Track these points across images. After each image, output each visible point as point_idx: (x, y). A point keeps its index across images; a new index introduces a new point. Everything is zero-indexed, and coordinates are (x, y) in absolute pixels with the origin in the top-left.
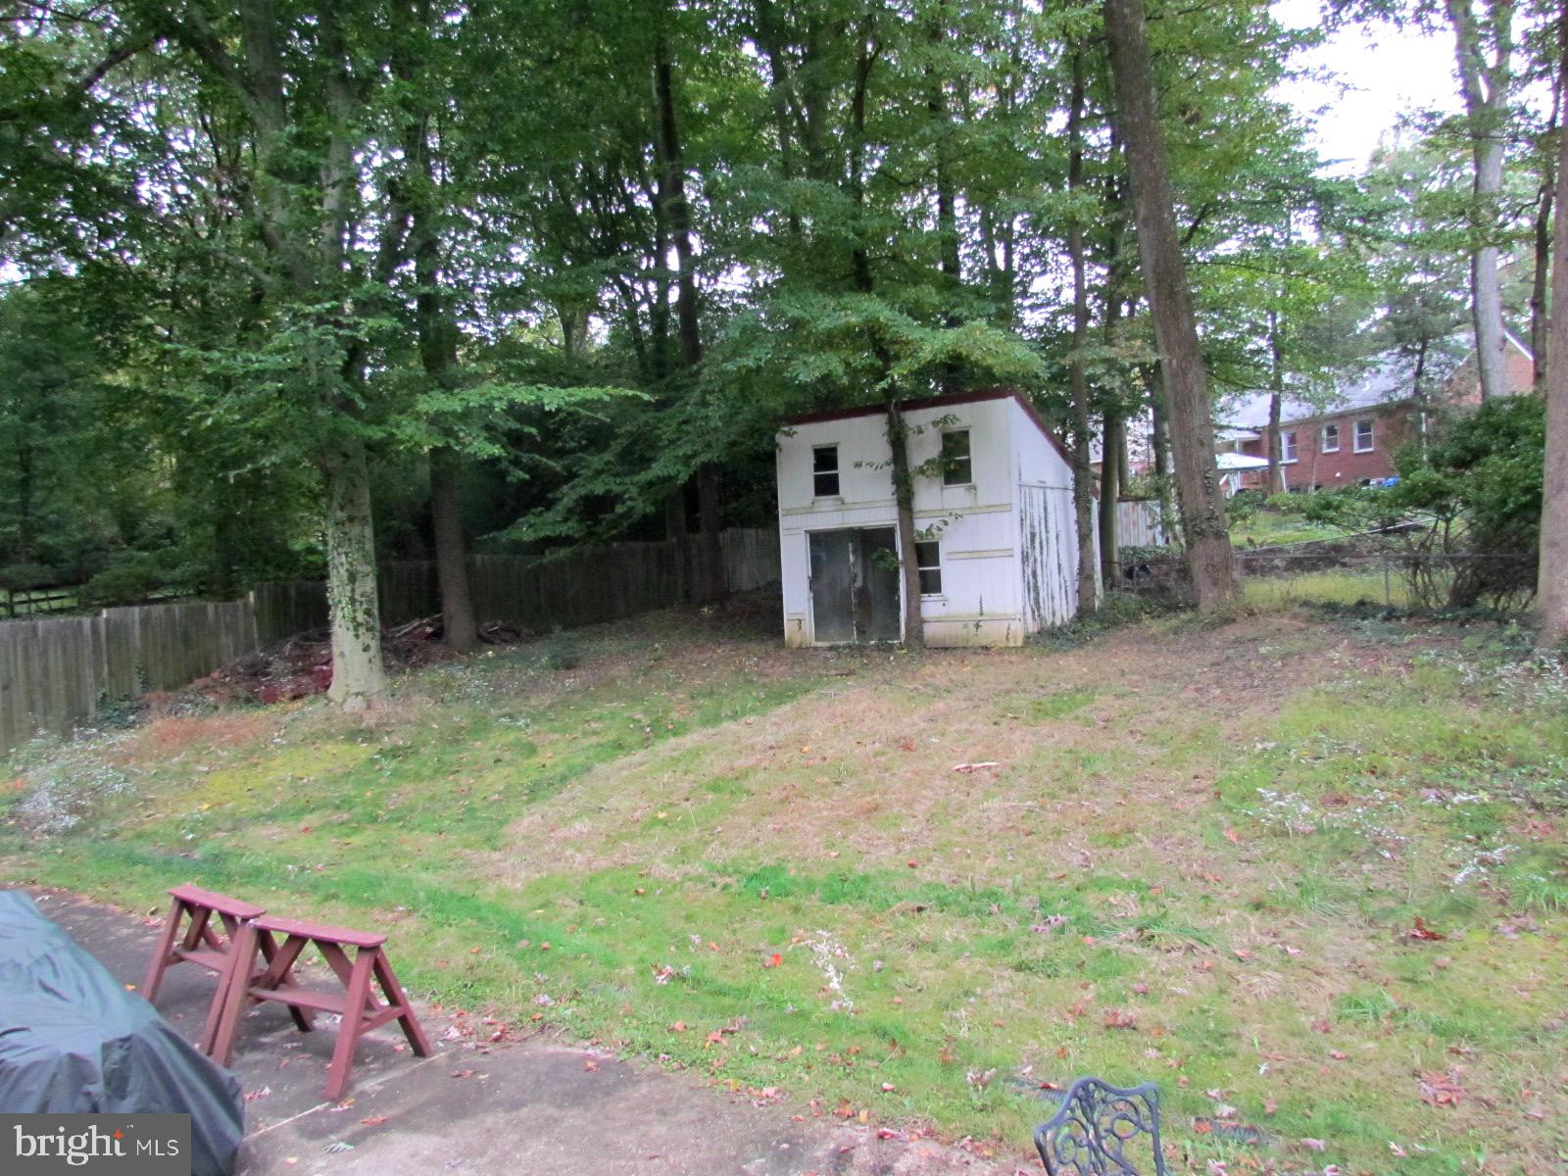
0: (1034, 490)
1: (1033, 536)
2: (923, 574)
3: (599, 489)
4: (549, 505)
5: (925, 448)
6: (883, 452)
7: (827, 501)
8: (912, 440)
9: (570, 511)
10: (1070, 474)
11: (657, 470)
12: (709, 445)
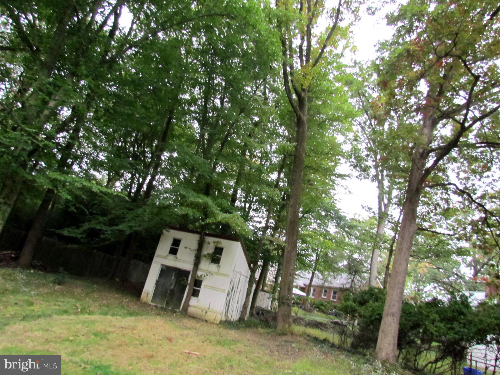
0: (238, 274)
1: (233, 288)
2: (194, 290)
3: (98, 227)
4: (78, 228)
5: (209, 249)
6: (195, 246)
7: (172, 256)
8: (205, 246)
9: (85, 231)
10: (250, 273)
11: (121, 227)
12: (140, 226)
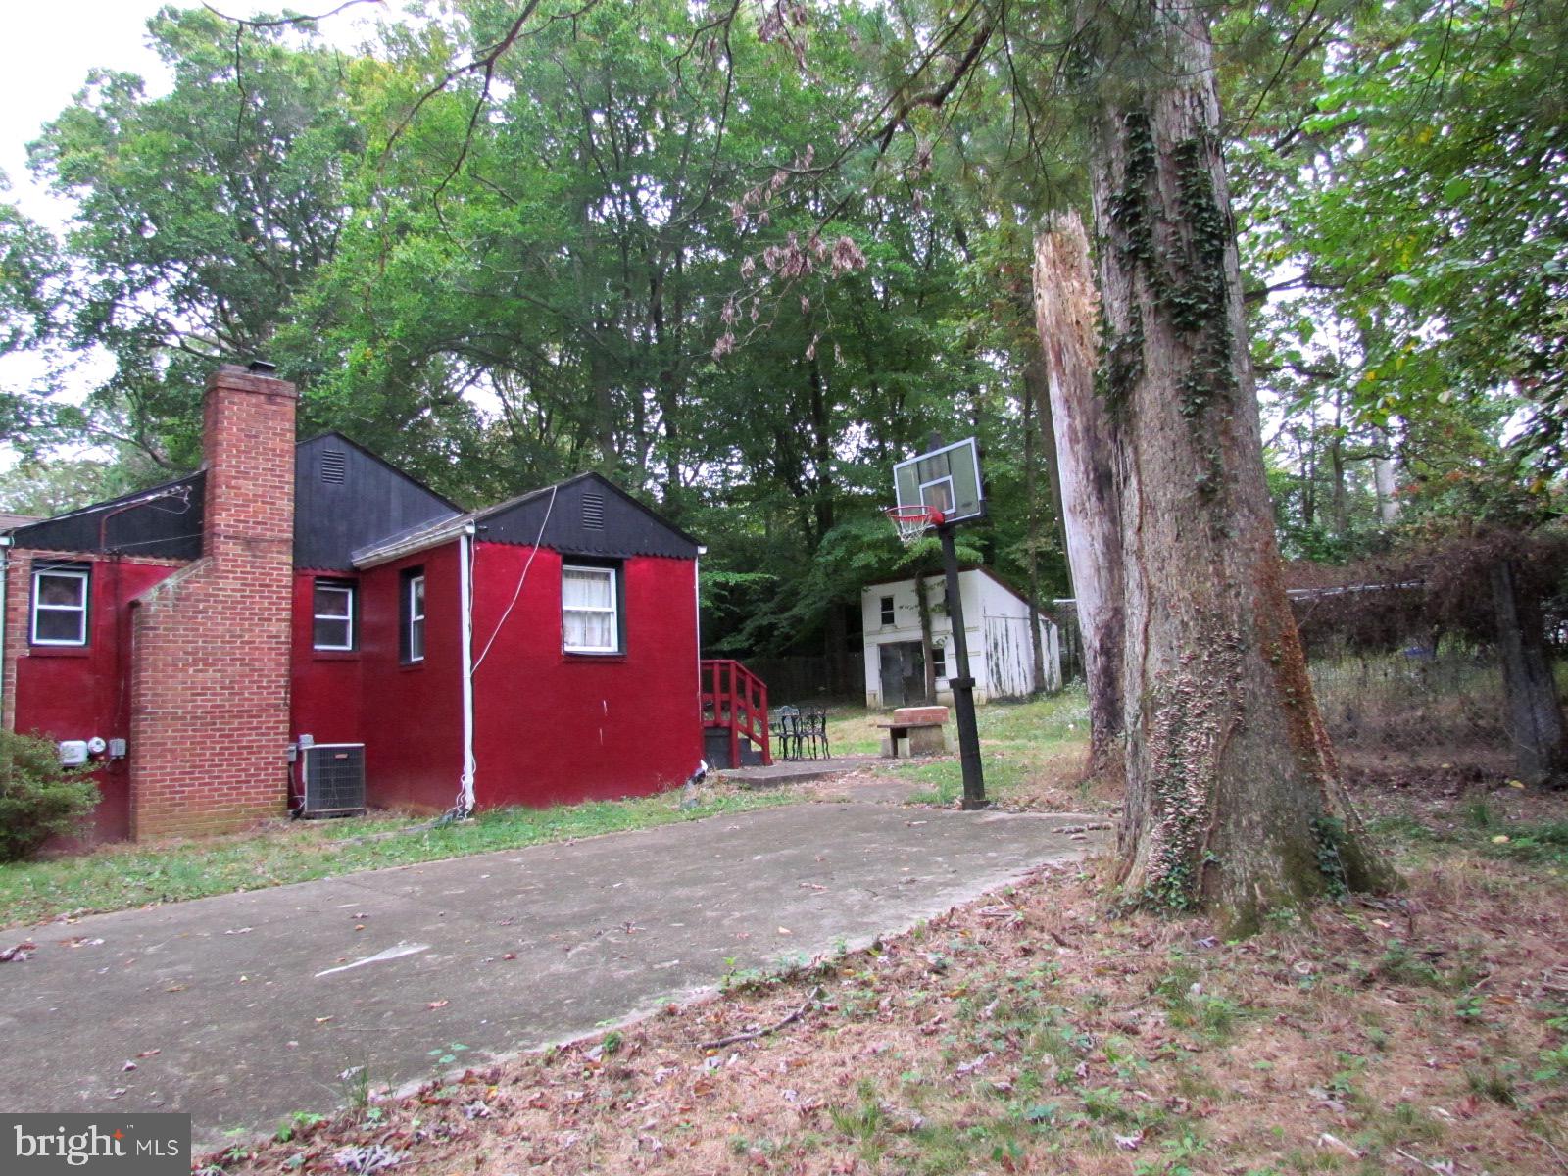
0: (998, 621)
1: (996, 645)
2: (936, 667)
3: (765, 623)
4: (740, 631)
5: (937, 597)
6: (915, 599)
7: (888, 628)
8: (930, 593)
9: (751, 635)
11: (795, 611)
12: (822, 598)
